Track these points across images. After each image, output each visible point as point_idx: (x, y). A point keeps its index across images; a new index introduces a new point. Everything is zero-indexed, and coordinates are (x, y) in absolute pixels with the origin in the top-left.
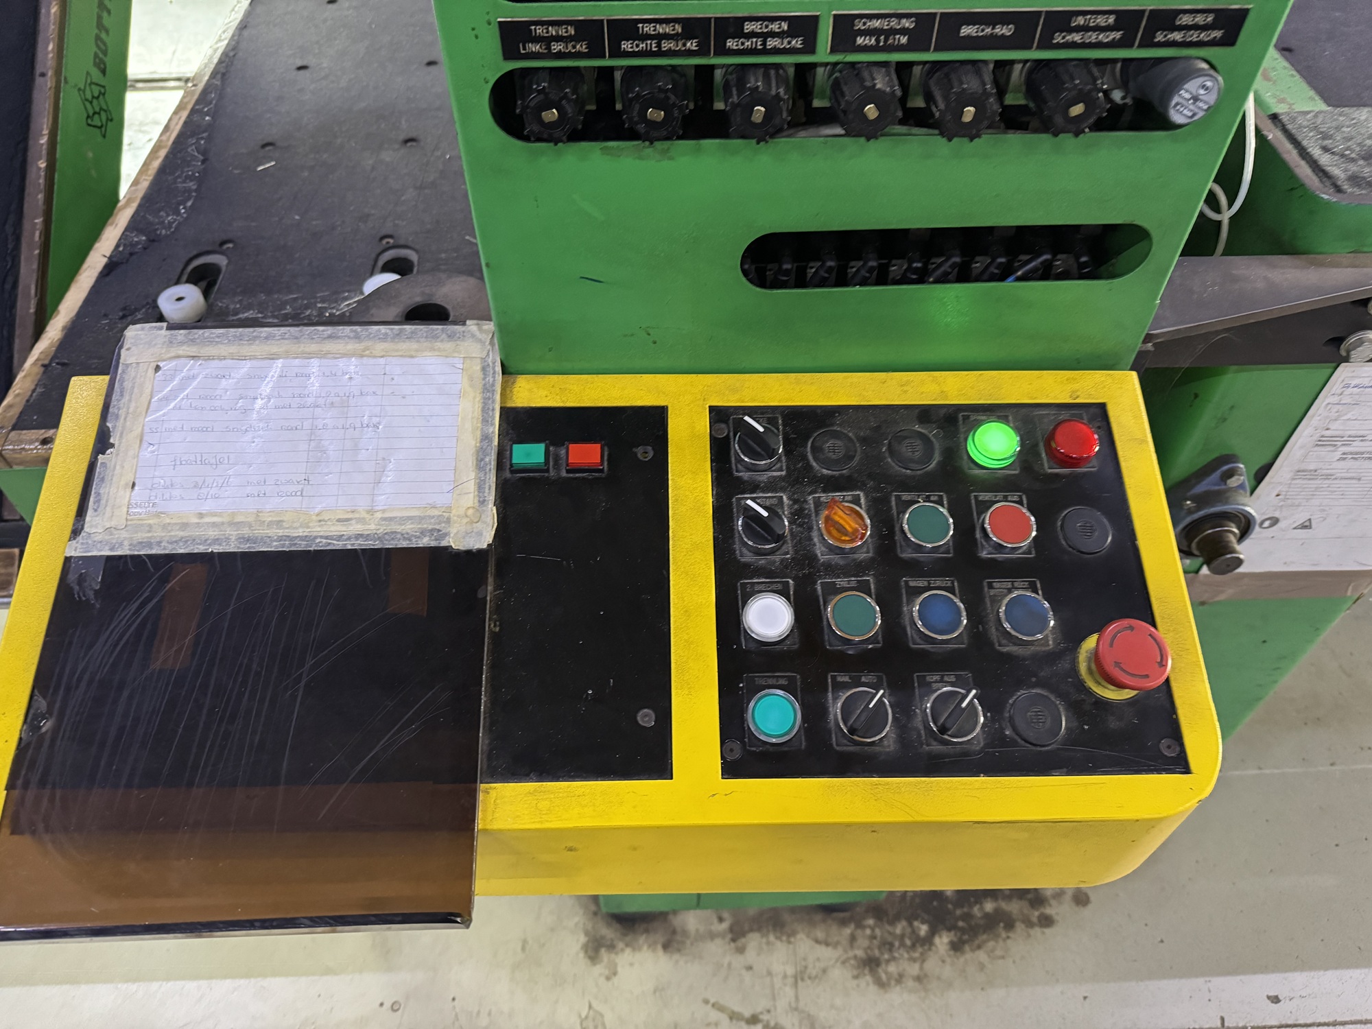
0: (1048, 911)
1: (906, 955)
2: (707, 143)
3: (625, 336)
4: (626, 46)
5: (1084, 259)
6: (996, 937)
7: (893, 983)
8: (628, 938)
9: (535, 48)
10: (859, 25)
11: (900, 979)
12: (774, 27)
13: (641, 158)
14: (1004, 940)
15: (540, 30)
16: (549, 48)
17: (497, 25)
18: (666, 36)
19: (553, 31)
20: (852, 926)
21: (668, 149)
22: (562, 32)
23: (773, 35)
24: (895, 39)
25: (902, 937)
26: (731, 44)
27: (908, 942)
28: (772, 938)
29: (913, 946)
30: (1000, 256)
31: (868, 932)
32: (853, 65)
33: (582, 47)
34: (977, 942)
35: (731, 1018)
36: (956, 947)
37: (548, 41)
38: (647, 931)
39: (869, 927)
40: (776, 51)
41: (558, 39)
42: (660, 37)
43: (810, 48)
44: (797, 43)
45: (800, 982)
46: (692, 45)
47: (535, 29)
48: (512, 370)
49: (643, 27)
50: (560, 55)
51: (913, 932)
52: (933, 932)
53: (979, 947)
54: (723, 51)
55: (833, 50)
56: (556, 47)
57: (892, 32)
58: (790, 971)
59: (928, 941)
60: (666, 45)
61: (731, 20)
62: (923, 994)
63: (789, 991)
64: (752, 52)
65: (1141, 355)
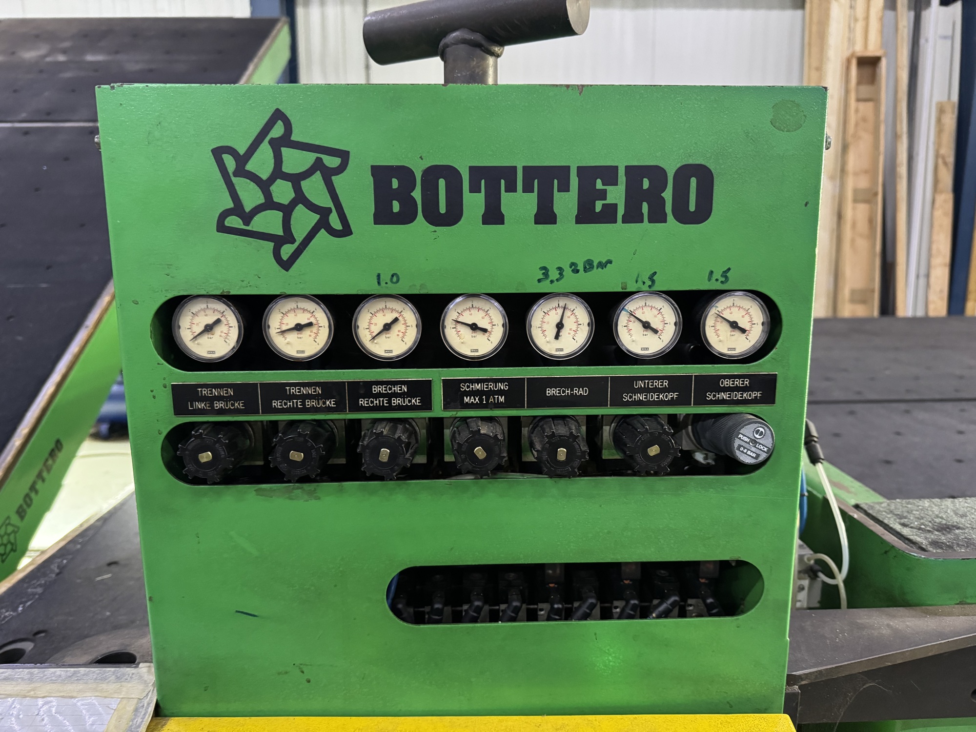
2: (347, 484)
3: (279, 674)
4: (276, 404)
5: (709, 601)
9: (200, 405)
10: (464, 388)
12: (397, 389)
13: (291, 498)
15: (205, 392)
16: (212, 406)
17: (171, 386)
18: (311, 396)
19: (215, 392)
21: (315, 490)
22: (223, 393)
23: (396, 395)
24: (494, 398)
26: (363, 402)
30: (633, 598)
32: (463, 420)
33: (240, 405)
37: (211, 400)
40: (400, 408)
41: (220, 398)
42: (304, 397)
43: (427, 404)
44: (416, 401)
46: (330, 403)
47: (201, 391)
48: (167, 712)
49: (290, 389)
50: (221, 412)
54: (356, 408)
55: (446, 407)
56: (218, 405)
57: (490, 393)
60: (309, 403)
61: (361, 384)
64: (380, 409)
65: (789, 698)
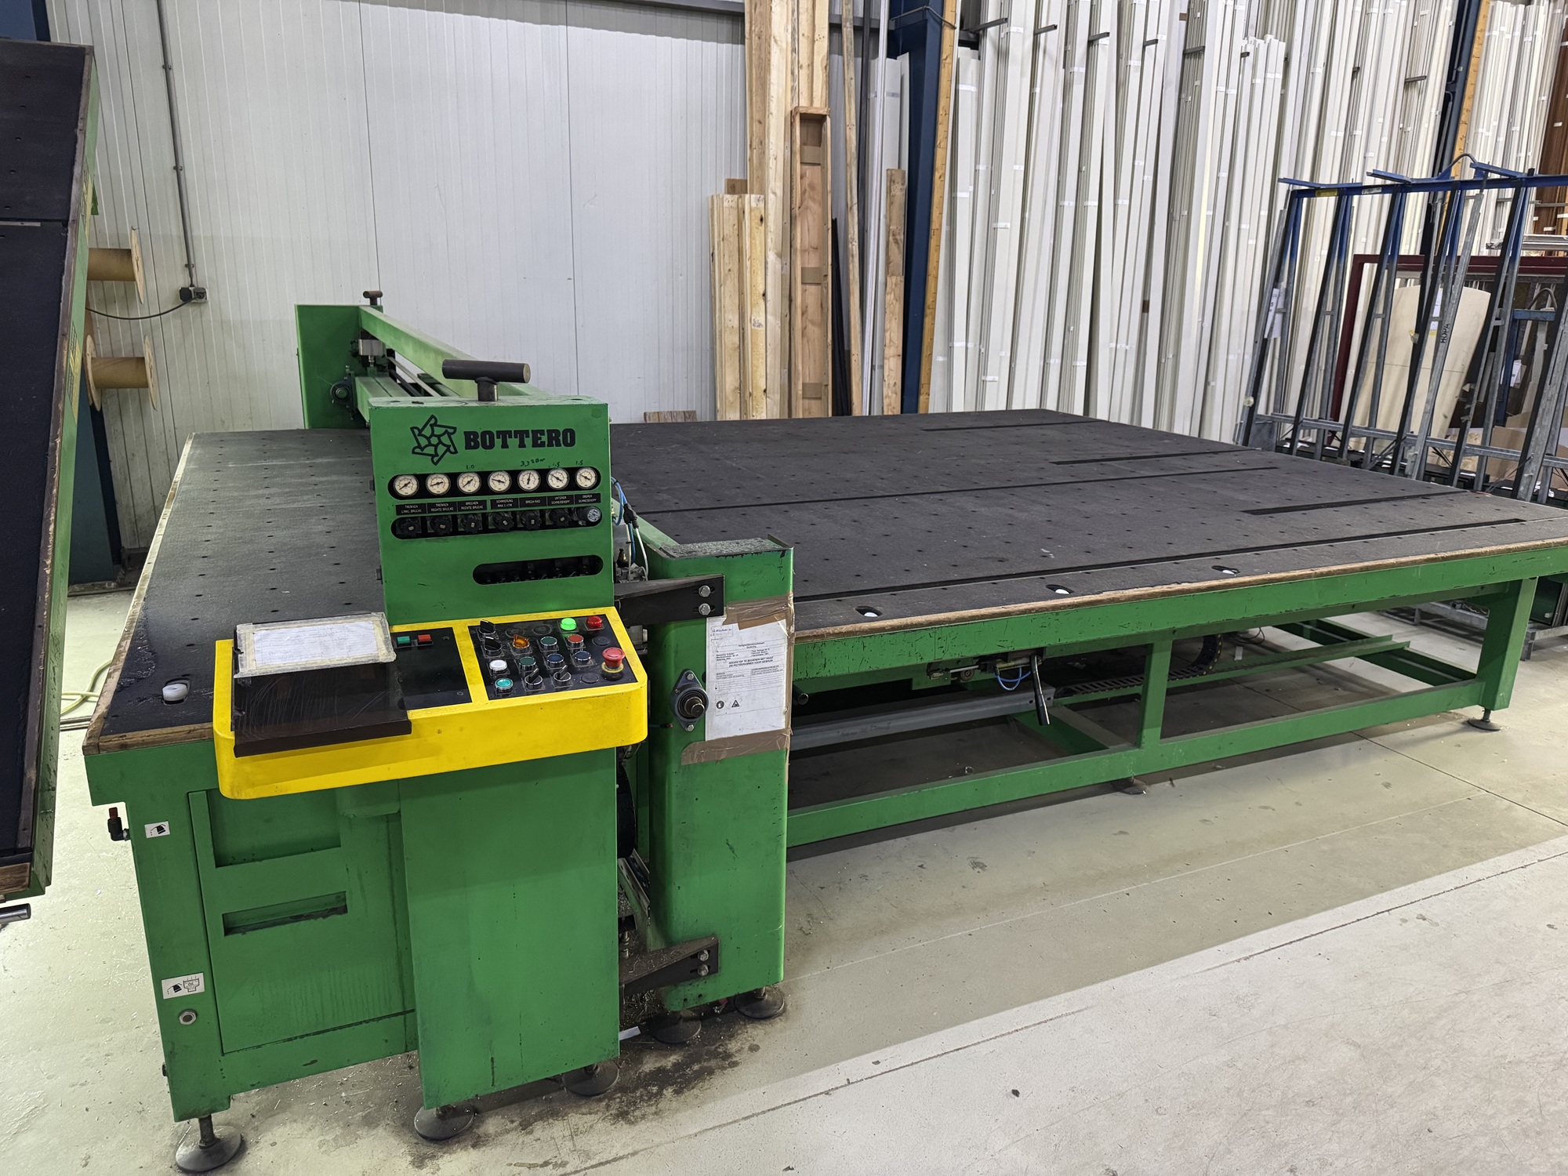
0: (734, 1059)
1: (645, 1104)
3: (434, 606)
4: (431, 509)
5: (588, 570)
6: (704, 1080)
7: (639, 1120)
8: (445, 1150)
9: (406, 511)
10: (498, 502)
11: (643, 1117)
12: (474, 503)
14: (709, 1080)
15: (408, 507)
16: (409, 511)
17: (395, 505)
18: (444, 507)
19: (411, 507)
20: (607, 1100)
21: (446, 539)
22: (413, 507)
23: (474, 505)
24: (508, 505)
25: (642, 1096)
26: (462, 508)
27: (646, 1098)
28: (551, 1121)
29: (650, 1099)
31: (618, 1100)
32: (498, 512)
33: (419, 510)
34: (691, 1086)
35: (529, 1168)
36: (678, 1092)
37: (410, 509)
38: (459, 1142)
39: (618, 1097)
40: (475, 509)
41: (413, 509)
42: (442, 507)
43: (485, 507)
44: (481, 507)
45: (575, 1138)
46: (451, 509)
47: (405, 506)
49: (437, 505)
50: (413, 513)
51: (649, 1092)
52: (661, 1089)
53: (693, 1088)
54: (460, 510)
55: (492, 508)
56: (412, 511)
57: (507, 503)
58: (567, 1133)
59: (660, 1094)
60: (444, 509)
61: (461, 502)
62: (660, 1120)
63: (569, 1144)
64: (469, 510)
65: (615, 601)
